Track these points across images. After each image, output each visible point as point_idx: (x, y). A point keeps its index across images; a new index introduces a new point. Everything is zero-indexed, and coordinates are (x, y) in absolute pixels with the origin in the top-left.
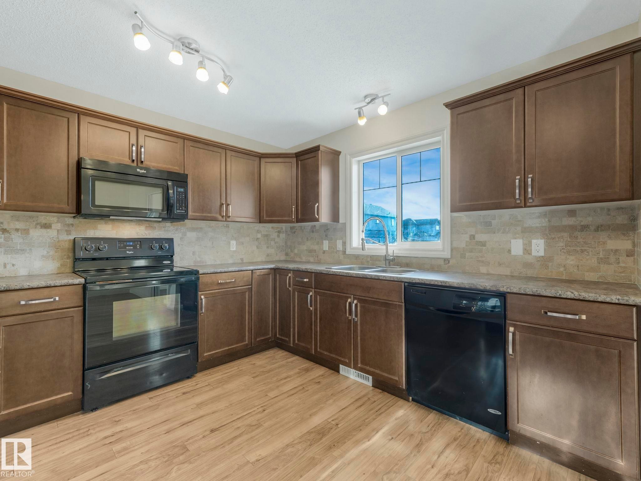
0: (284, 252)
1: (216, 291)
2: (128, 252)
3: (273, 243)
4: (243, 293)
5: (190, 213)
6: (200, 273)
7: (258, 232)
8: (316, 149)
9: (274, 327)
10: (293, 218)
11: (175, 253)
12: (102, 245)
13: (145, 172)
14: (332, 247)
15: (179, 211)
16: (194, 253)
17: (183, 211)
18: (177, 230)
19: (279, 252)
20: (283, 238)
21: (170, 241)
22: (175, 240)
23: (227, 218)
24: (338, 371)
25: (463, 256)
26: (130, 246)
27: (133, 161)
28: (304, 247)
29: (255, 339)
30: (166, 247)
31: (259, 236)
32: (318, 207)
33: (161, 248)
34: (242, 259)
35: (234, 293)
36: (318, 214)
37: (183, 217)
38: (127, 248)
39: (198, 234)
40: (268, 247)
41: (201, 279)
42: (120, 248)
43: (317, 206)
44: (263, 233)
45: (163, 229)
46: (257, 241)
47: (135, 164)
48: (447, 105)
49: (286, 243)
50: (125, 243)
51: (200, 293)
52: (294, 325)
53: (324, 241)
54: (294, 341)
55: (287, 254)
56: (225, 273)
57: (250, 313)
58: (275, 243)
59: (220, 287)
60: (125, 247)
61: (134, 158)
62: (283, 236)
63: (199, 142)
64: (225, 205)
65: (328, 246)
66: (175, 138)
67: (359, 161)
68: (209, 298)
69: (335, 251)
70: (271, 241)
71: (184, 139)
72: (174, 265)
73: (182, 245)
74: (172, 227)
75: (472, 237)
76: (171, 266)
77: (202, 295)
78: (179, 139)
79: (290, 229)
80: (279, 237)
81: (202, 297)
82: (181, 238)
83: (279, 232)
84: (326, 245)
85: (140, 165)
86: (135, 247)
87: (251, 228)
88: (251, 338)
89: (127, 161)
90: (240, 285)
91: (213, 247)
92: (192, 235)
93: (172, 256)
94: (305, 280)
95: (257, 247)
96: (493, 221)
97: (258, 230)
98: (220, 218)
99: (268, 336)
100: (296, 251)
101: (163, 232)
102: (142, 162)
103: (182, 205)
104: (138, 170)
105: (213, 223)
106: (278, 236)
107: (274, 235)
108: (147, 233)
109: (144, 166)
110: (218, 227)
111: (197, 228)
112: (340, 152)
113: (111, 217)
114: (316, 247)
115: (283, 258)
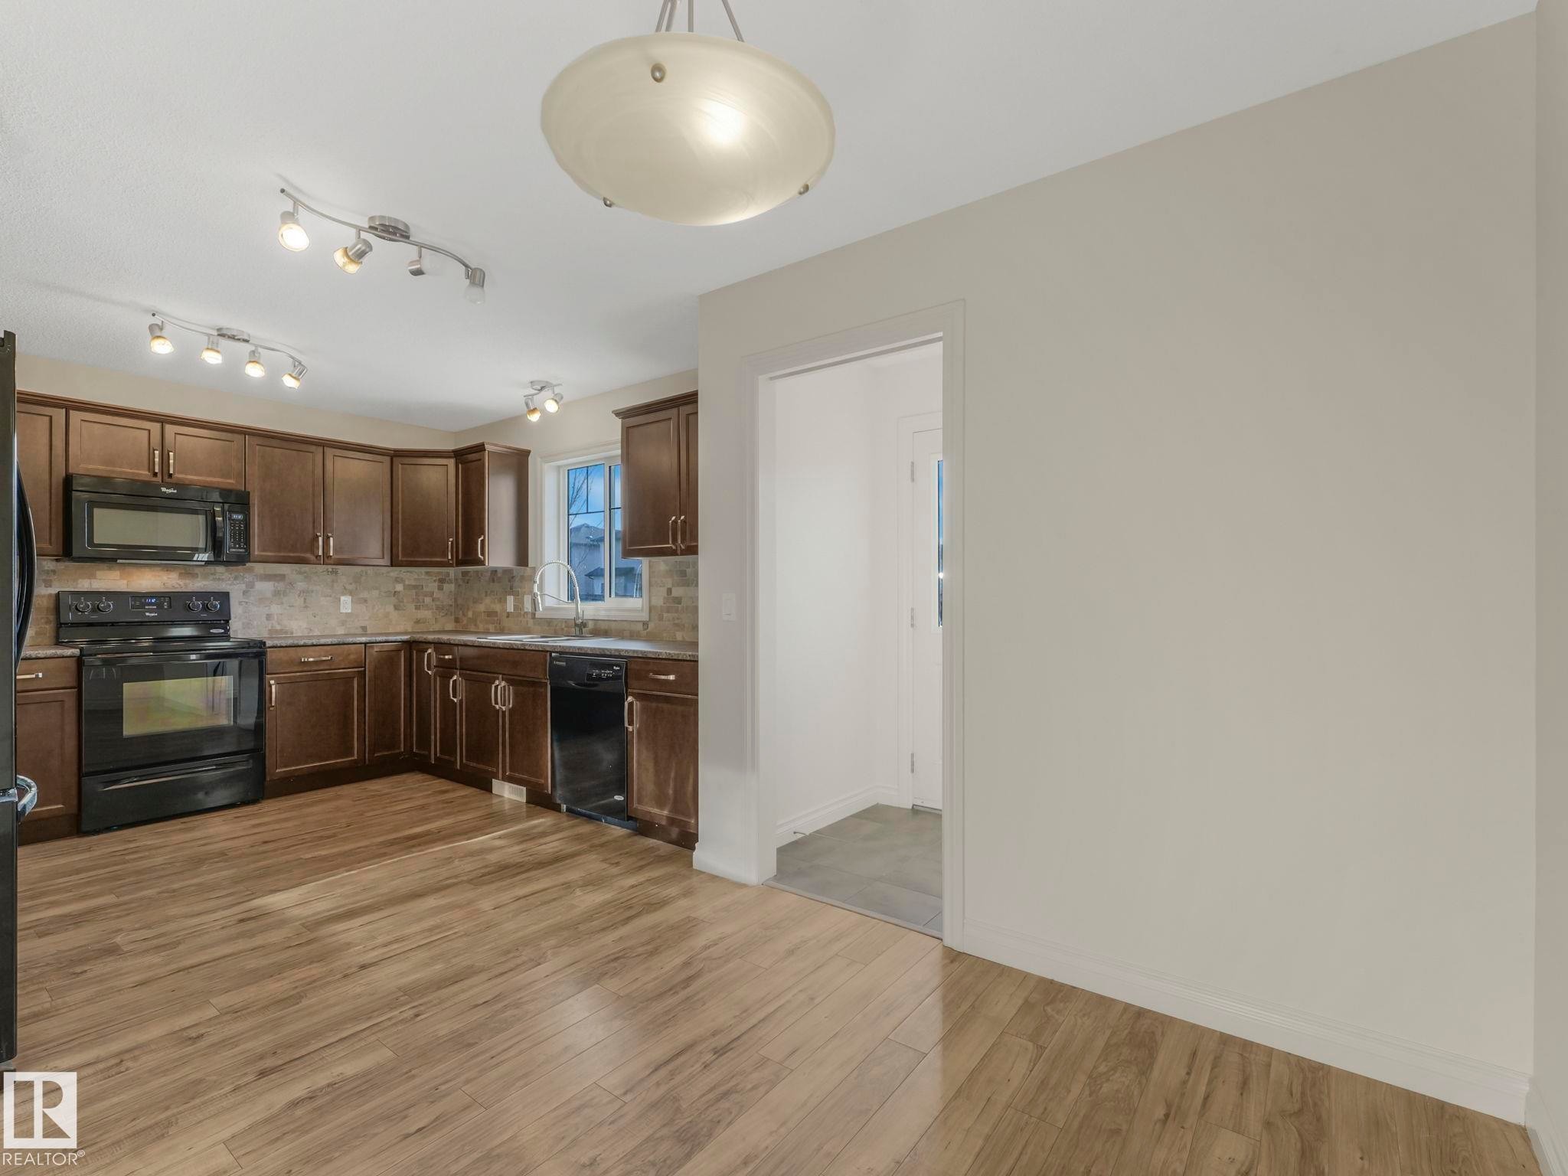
0: (453, 617)
1: (298, 674)
2: (147, 614)
3: (428, 600)
4: (348, 679)
5: (256, 551)
6: (267, 645)
7: (397, 580)
8: (480, 448)
9: (408, 736)
10: (450, 558)
11: (232, 616)
12: (104, 603)
13: (176, 491)
14: (519, 607)
15: (234, 550)
16: (269, 617)
17: (241, 550)
18: (236, 578)
19: (443, 616)
20: (451, 592)
21: (225, 597)
22: (231, 595)
23: (326, 559)
24: (488, 789)
25: (661, 618)
26: (151, 604)
27: (155, 474)
28: (481, 608)
29: (372, 752)
30: (216, 607)
31: (399, 587)
32: (483, 542)
33: (206, 608)
34: (364, 628)
35: (330, 678)
36: (483, 554)
37: (242, 560)
38: (147, 607)
39: (276, 584)
40: (417, 608)
41: (268, 655)
42: (133, 607)
43: (481, 541)
44: (407, 583)
45: (211, 577)
46: (394, 596)
47: (159, 479)
48: (618, 414)
49: (456, 600)
50: (143, 600)
51: (268, 676)
52: (435, 728)
53: (508, 597)
54: (435, 754)
55: (457, 620)
56: (314, 648)
57: (362, 712)
58: (433, 600)
59: (305, 669)
60: (143, 606)
61: (157, 471)
62: (450, 587)
63: (273, 437)
64: (320, 539)
65: (514, 605)
66: (229, 434)
67: (559, 467)
68: (285, 685)
69: (523, 613)
70: (426, 596)
71: (245, 433)
72: (229, 636)
73: (247, 603)
74: (227, 574)
75: (669, 591)
76: (226, 637)
77: (272, 679)
78: (236, 436)
79: (463, 576)
80: (442, 589)
81: (272, 682)
82: (245, 593)
83: (442, 581)
84: (510, 603)
85: (167, 480)
86: (160, 606)
87: (383, 574)
88: (361, 752)
89: (144, 474)
90: (342, 666)
91: (306, 607)
92: (265, 587)
93: (227, 622)
94: (447, 657)
95: (395, 606)
96: (688, 570)
97: (397, 578)
98: (312, 558)
99: (398, 751)
100: (470, 614)
101: (212, 582)
102: (170, 476)
103: (240, 540)
104: (164, 489)
105: (305, 568)
106: (440, 588)
107: (432, 586)
108: (181, 583)
109: (175, 482)
110: (316, 572)
111: (276, 576)
112: (528, 452)
113: (118, 561)
114: (497, 607)
115: (450, 626)
